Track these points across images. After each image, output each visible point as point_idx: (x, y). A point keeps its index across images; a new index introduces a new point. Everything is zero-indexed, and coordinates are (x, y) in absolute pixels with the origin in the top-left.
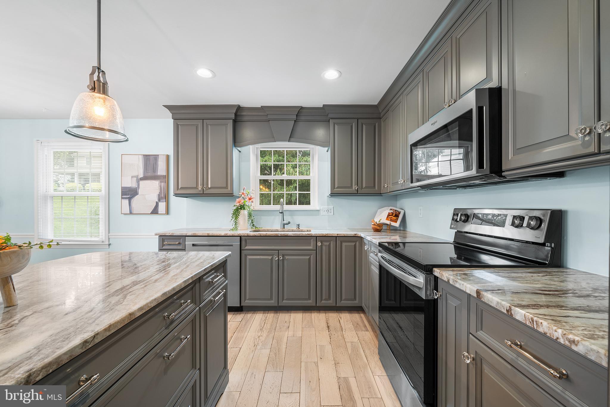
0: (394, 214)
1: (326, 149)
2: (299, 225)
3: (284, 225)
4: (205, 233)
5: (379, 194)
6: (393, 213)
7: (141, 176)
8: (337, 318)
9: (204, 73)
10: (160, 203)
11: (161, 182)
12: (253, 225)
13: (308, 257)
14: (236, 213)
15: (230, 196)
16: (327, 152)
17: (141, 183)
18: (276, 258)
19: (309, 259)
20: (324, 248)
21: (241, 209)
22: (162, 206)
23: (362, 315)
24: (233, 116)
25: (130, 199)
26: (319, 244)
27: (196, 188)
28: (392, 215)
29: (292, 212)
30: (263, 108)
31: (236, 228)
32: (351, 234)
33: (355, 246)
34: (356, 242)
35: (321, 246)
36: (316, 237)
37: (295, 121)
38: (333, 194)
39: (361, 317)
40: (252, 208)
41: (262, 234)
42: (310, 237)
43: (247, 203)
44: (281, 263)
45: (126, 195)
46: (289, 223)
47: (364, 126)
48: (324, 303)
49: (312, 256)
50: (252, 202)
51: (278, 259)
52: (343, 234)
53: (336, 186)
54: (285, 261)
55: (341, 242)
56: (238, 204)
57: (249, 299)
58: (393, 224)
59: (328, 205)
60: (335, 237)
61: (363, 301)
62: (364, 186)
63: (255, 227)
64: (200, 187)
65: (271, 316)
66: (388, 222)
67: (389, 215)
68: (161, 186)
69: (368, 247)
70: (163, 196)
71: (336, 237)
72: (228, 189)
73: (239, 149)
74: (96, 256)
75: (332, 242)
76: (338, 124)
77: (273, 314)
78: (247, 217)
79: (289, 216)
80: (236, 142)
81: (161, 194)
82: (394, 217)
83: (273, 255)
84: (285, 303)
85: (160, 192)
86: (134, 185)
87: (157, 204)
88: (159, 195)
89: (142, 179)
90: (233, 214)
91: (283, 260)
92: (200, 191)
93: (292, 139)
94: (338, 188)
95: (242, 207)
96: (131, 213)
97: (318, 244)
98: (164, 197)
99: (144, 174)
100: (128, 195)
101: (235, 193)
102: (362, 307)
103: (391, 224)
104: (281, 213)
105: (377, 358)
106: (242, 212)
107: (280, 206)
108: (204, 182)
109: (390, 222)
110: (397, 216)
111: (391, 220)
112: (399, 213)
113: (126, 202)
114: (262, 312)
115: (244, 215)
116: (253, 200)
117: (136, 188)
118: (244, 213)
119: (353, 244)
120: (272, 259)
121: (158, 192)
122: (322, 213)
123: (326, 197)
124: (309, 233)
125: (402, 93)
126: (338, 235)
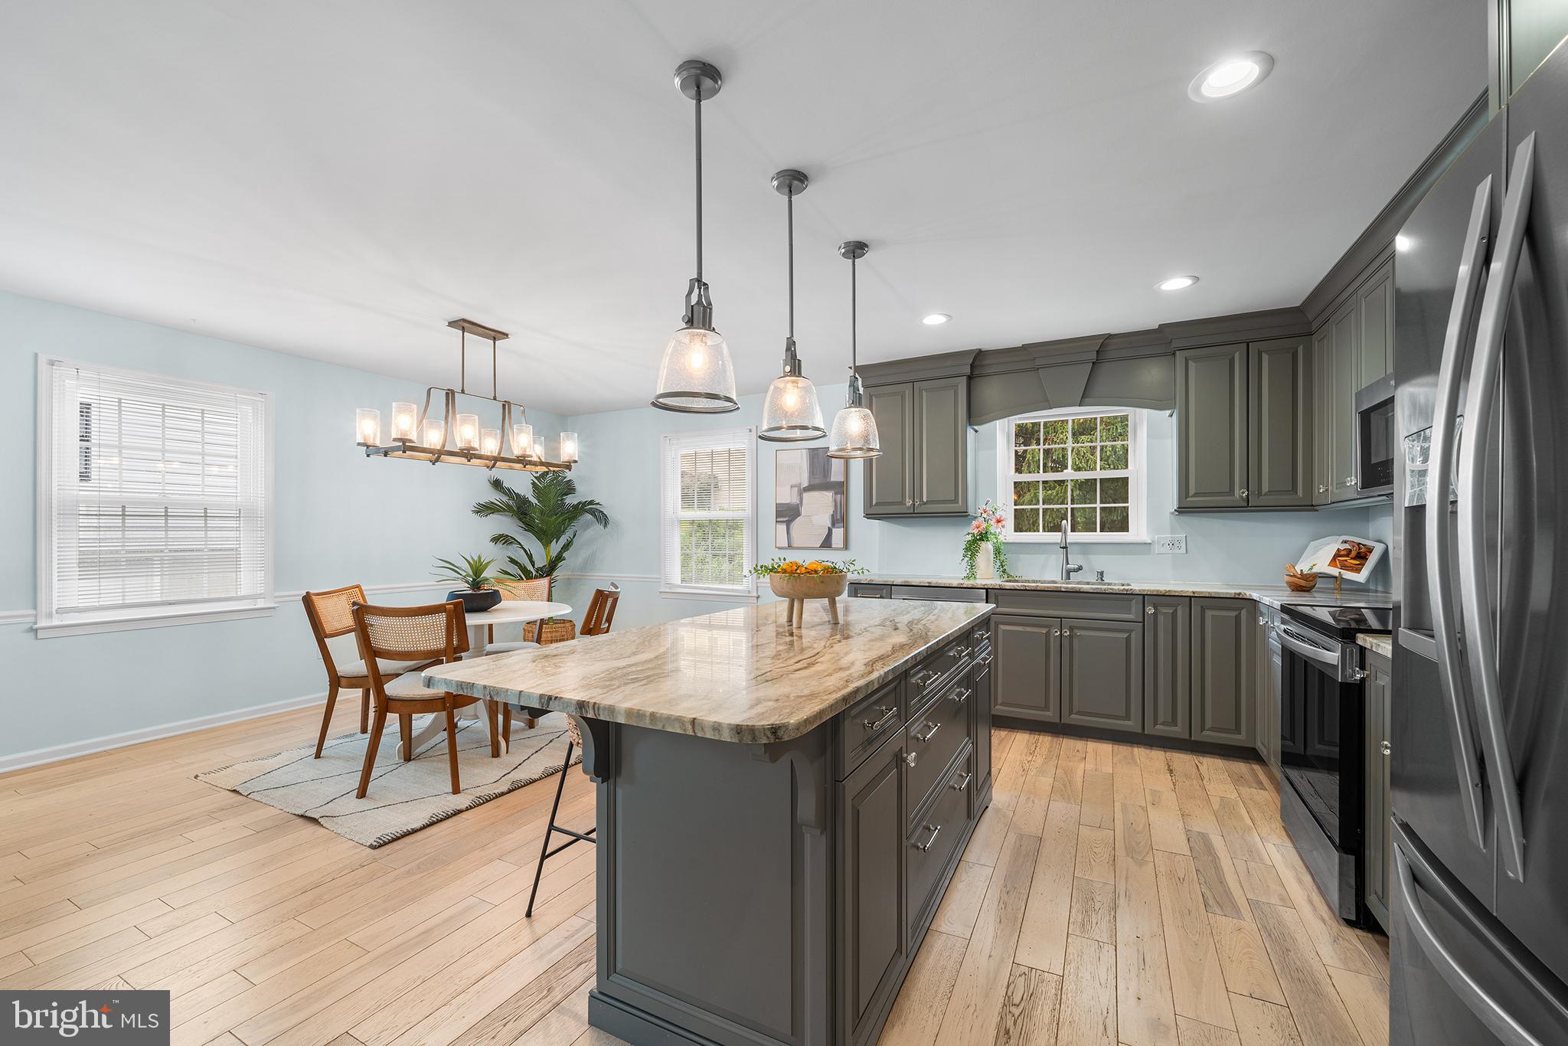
0: (1353, 554)
1: (1168, 412)
2: (1102, 573)
3: (1069, 572)
4: (925, 581)
5: (1311, 507)
6: (1350, 551)
7: (805, 484)
8: (1193, 763)
9: (934, 320)
10: (834, 530)
11: (836, 494)
12: (1004, 571)
13: (1125, 635)
14: (972, 548)
15: (961, 516)
16: (1170, 418)
17: (805, 495)
18: (1056, 632)
19: (1128, 639)
20: (1161, 618)
21: (981, 539)
22: (838, 534)
23: (1257, 767)
24: (967, 370)
25: (788, 523)
26: (1150, 610)
27: (902, 503)
28: (1347, 555)
29: (1085, 547)
30: (1025, 348)
31: (972, 575)
32: (1227, 593)
33: (1238, 618)
34: (1240, 609)
35: (1155, 614)
36: (1142, 596)
37: (1093, 363)
38: (1183, 510)
39: (1252, 769)
40: (1001, 538)
41: (1028, 586)
42: (1131, 595)
43: (992, 530)
44: (1066, 643)
45: (781, 517)
46: (1080, 568)
47: (1265, 358)
48: (1161, 729)
49: (1133, 635)
50: (1003, 527)
51: (1061, 634)
52: (1207, 592)
53: (1192, 491)
54: (1074, 640)
55: (1203, 610)
56: (976, 531)
57: (1002, 704)
58: (1349, 575)
59: (1173, 531)
60: (1188, 598)
61: (1258, 738)
62: (1265, 488)
63: (1008, 574)
64: (909, 503)
65: (1045, 740)
66: (1335, 571)
67: (1338, 555)
68: (835, 501)
69: (1266, 620)
70: (839, 517)
71: (1190, 599)
72: (958, 503)
73: (976, 427)
74: (738, 615)
75: (1179, 608)
76: (1196, 359)
77: (1050, 738)
78: (992, 556)
79: (1080, 554)
80: (975, 415)
81: (836, 514)
82: (1352, 559)
83: (1049, 626)
84: (1075, 719)
85: (835, 511)
86: (795, 500)
87: (830, 531)
88: (833, 515)
89: (806, 489)
90: (967, 549)
91: (1071, 637)
92: (909, 508)
93: (1087, 400)
94: (1196, 495)
95: (983, 536)
96: (790, 546)
97: (1147, 609)
98: (841, 518)
99: (809, 482)
100: (786, 517)
101: (971, 511)
102: (1255, 749)
103: (1344, 577)
104: (1063, 548)
105: (1277, 824)
106: (983, 544)
107: (1060, 533)
108: (916, 492)
109: (1341, 570)
110: (1362, 556)
111: (1344, 567)
112: (1370, 550)
113: (783, 527)
114: (1029, 732)
115: (987, 551)
116: (1004, 522)
117: (798, 505)
118: (987, 547)
119: (1234, 614)
120: (1048, 634)
121: (831, 511)
122: (1157, 549)
123: (1168, 515)
124: (1126, 587)
125: (1356, 291)
126: (1194, 593)
